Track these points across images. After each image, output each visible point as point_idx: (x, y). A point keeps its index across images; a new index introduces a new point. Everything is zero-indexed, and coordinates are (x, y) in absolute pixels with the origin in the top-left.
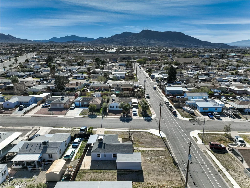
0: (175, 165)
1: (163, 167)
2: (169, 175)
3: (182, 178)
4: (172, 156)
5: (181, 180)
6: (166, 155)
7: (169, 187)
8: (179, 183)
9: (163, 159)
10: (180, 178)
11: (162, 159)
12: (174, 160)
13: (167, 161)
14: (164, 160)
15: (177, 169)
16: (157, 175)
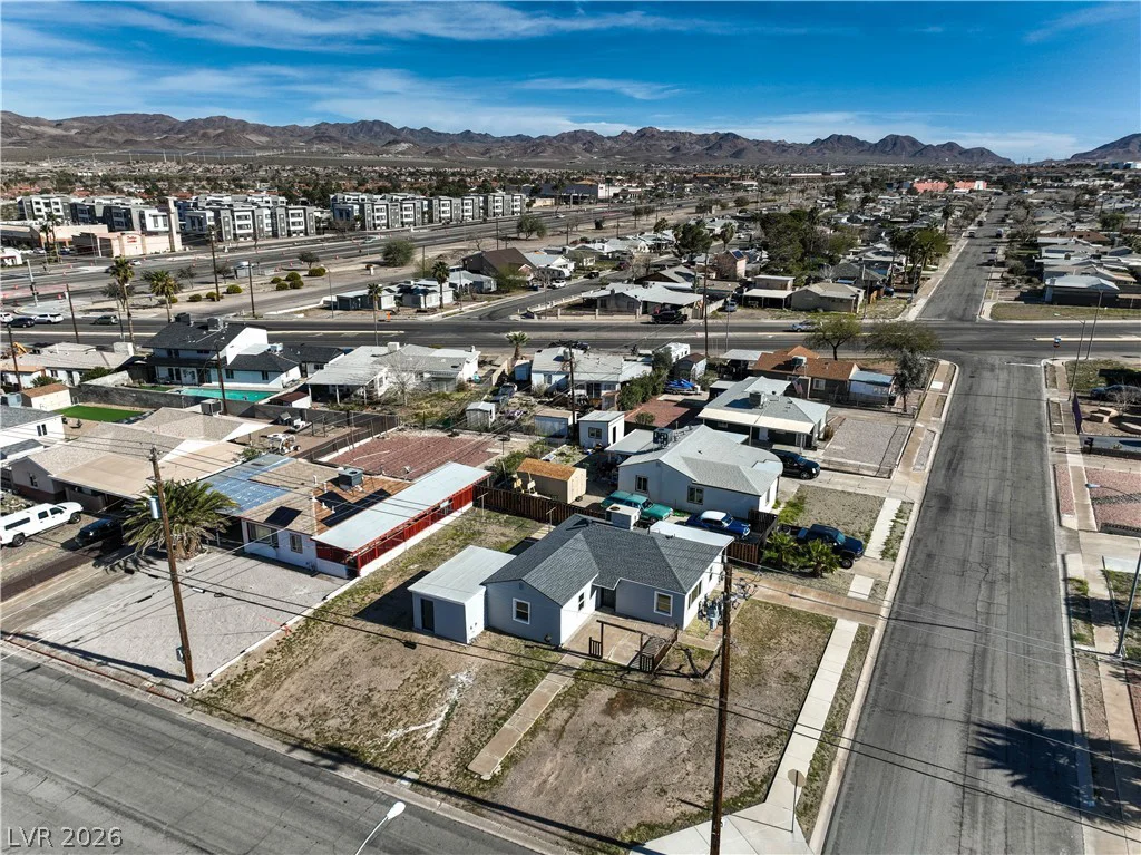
0: (330, 748)
1: (369, 699)
2: (309, 692)
3: (253, 726)
4: (401, 777)
5: (245, 715)
6: (429, 754)
7: (267, 661)
8: (246, 698)
9: (412, 728)
10: (260, 718)
11: (415, 725)
12: (367, 767)
13: (388, 735)
14: (405, 727)
15: (304, 740)
16: (346, 660)
